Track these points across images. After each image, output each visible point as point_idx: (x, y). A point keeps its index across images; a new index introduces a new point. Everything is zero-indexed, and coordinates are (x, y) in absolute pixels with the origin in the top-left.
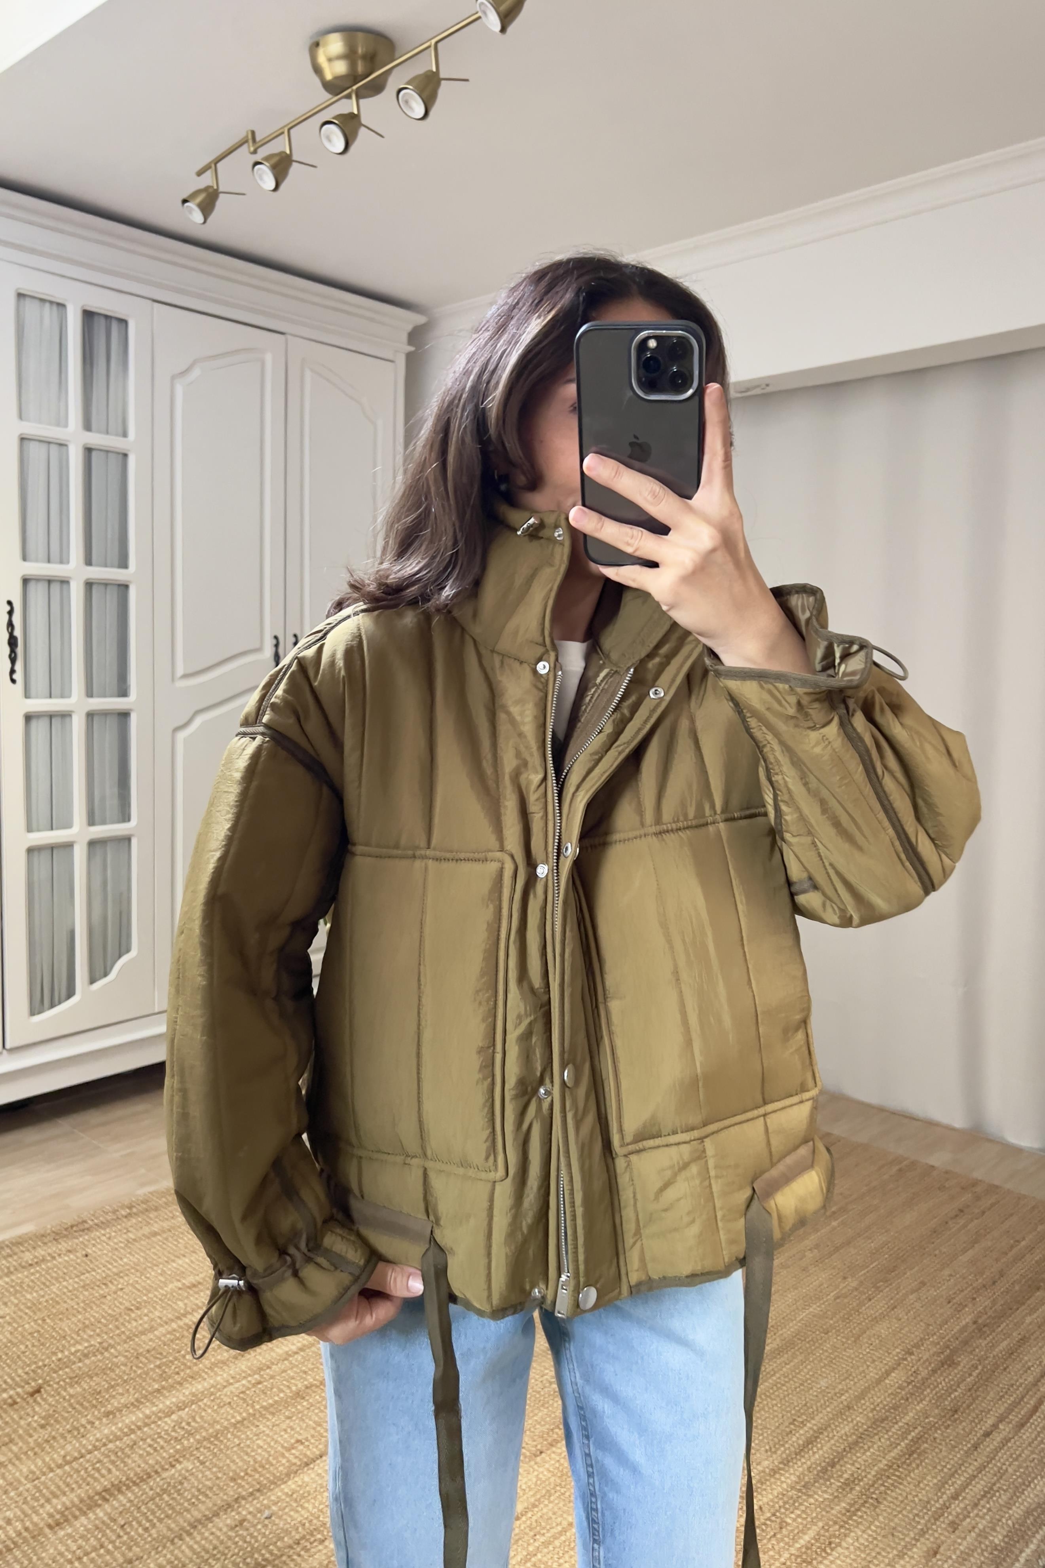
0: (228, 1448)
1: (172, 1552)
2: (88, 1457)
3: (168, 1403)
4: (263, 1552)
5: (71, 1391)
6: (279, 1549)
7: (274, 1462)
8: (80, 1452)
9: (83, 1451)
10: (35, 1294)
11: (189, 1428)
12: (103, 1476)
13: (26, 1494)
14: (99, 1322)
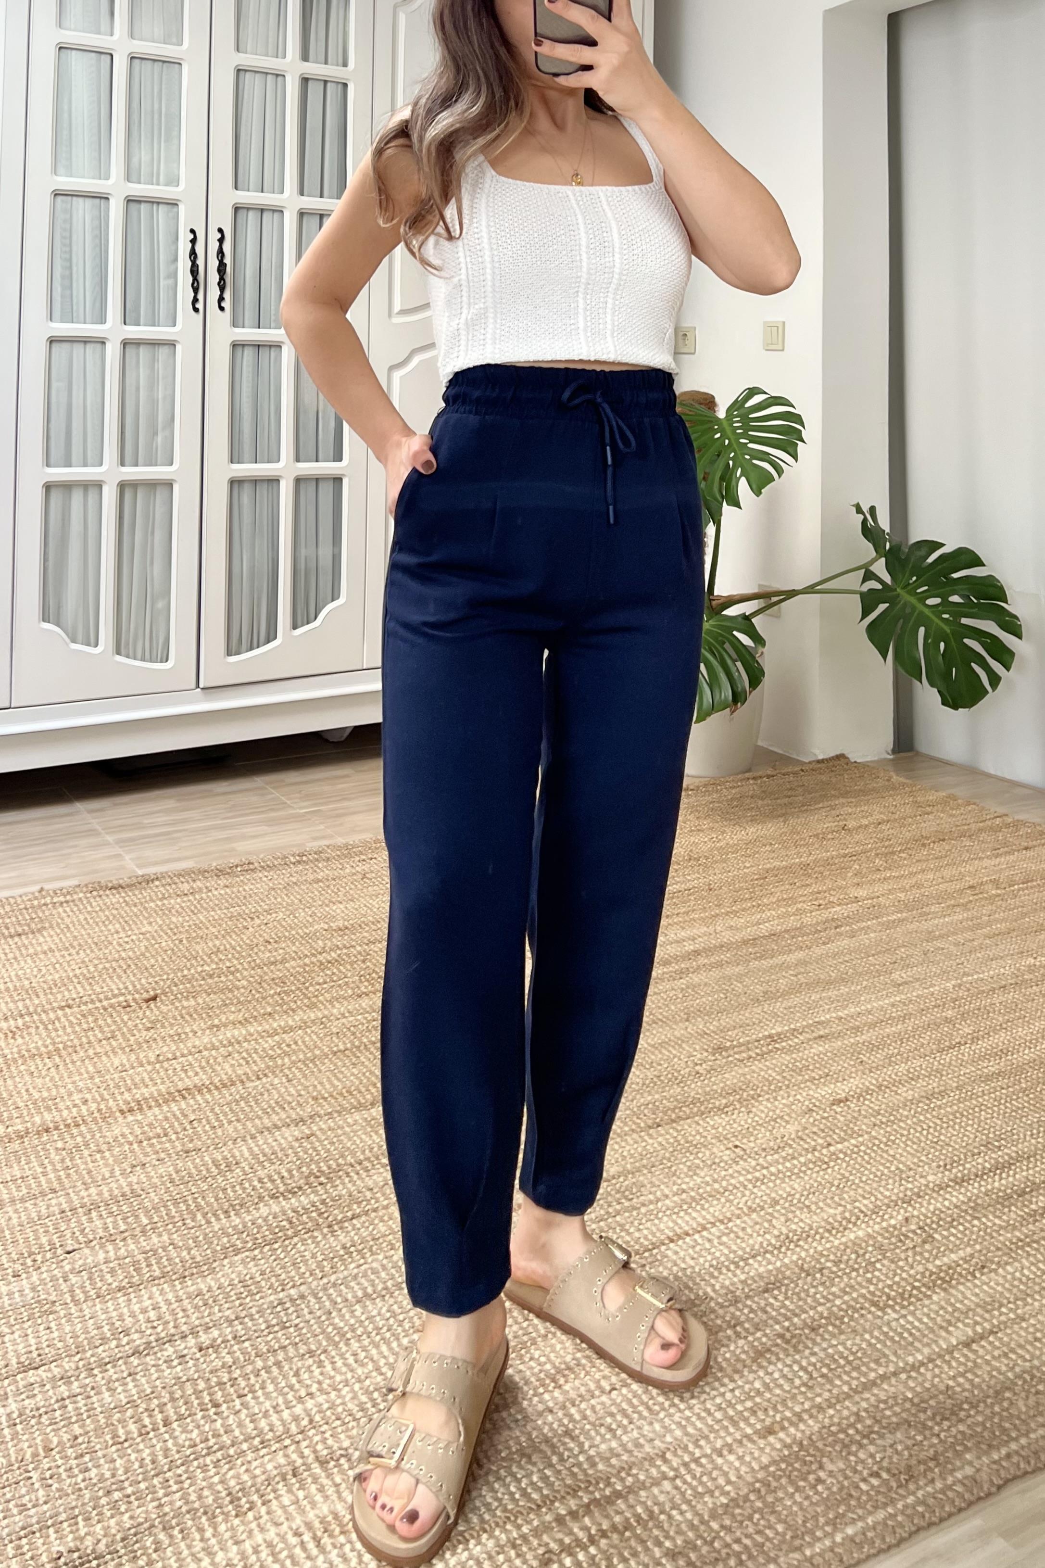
0: (320, 1071)
1: (230, 1151)
2: (181, 1060)
3: (275, 1025)
4: (322, 1164)
5: (185, 1004)
6: (338, 1165)
7: (363, 1090)
8: (174, 1054)
9: (178, 1054)
10: (180, 919)
11: (287, 1049)
12: (189, 1077)
13: (110, 1082)
14: (234, 949)
